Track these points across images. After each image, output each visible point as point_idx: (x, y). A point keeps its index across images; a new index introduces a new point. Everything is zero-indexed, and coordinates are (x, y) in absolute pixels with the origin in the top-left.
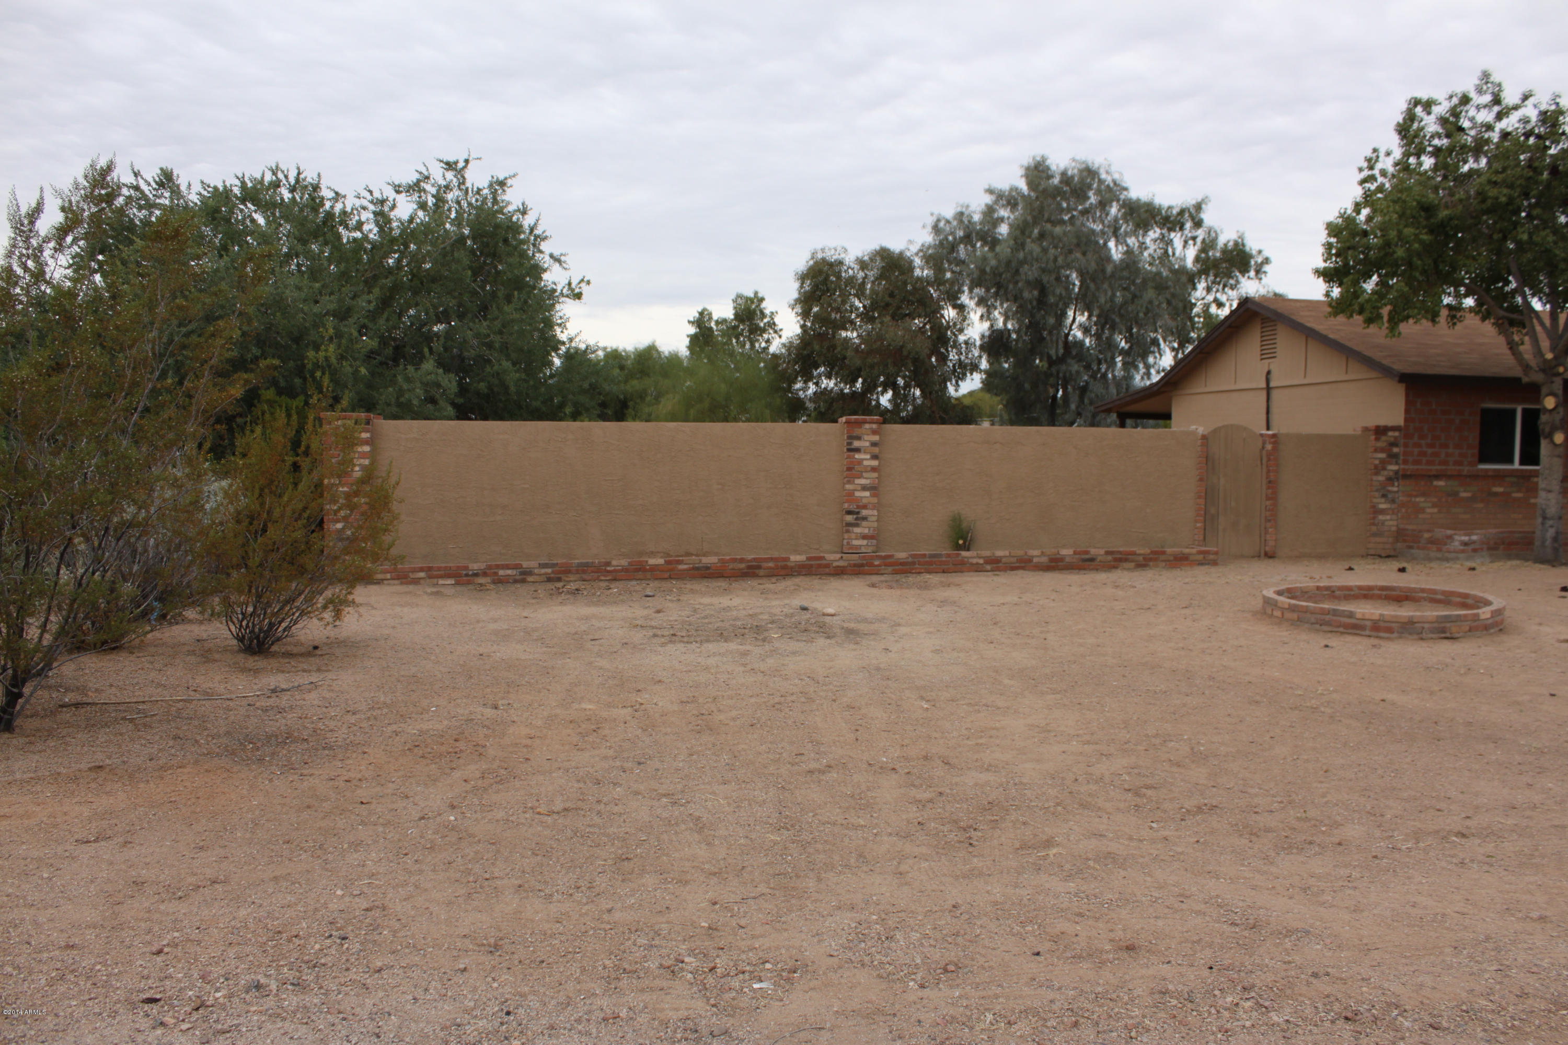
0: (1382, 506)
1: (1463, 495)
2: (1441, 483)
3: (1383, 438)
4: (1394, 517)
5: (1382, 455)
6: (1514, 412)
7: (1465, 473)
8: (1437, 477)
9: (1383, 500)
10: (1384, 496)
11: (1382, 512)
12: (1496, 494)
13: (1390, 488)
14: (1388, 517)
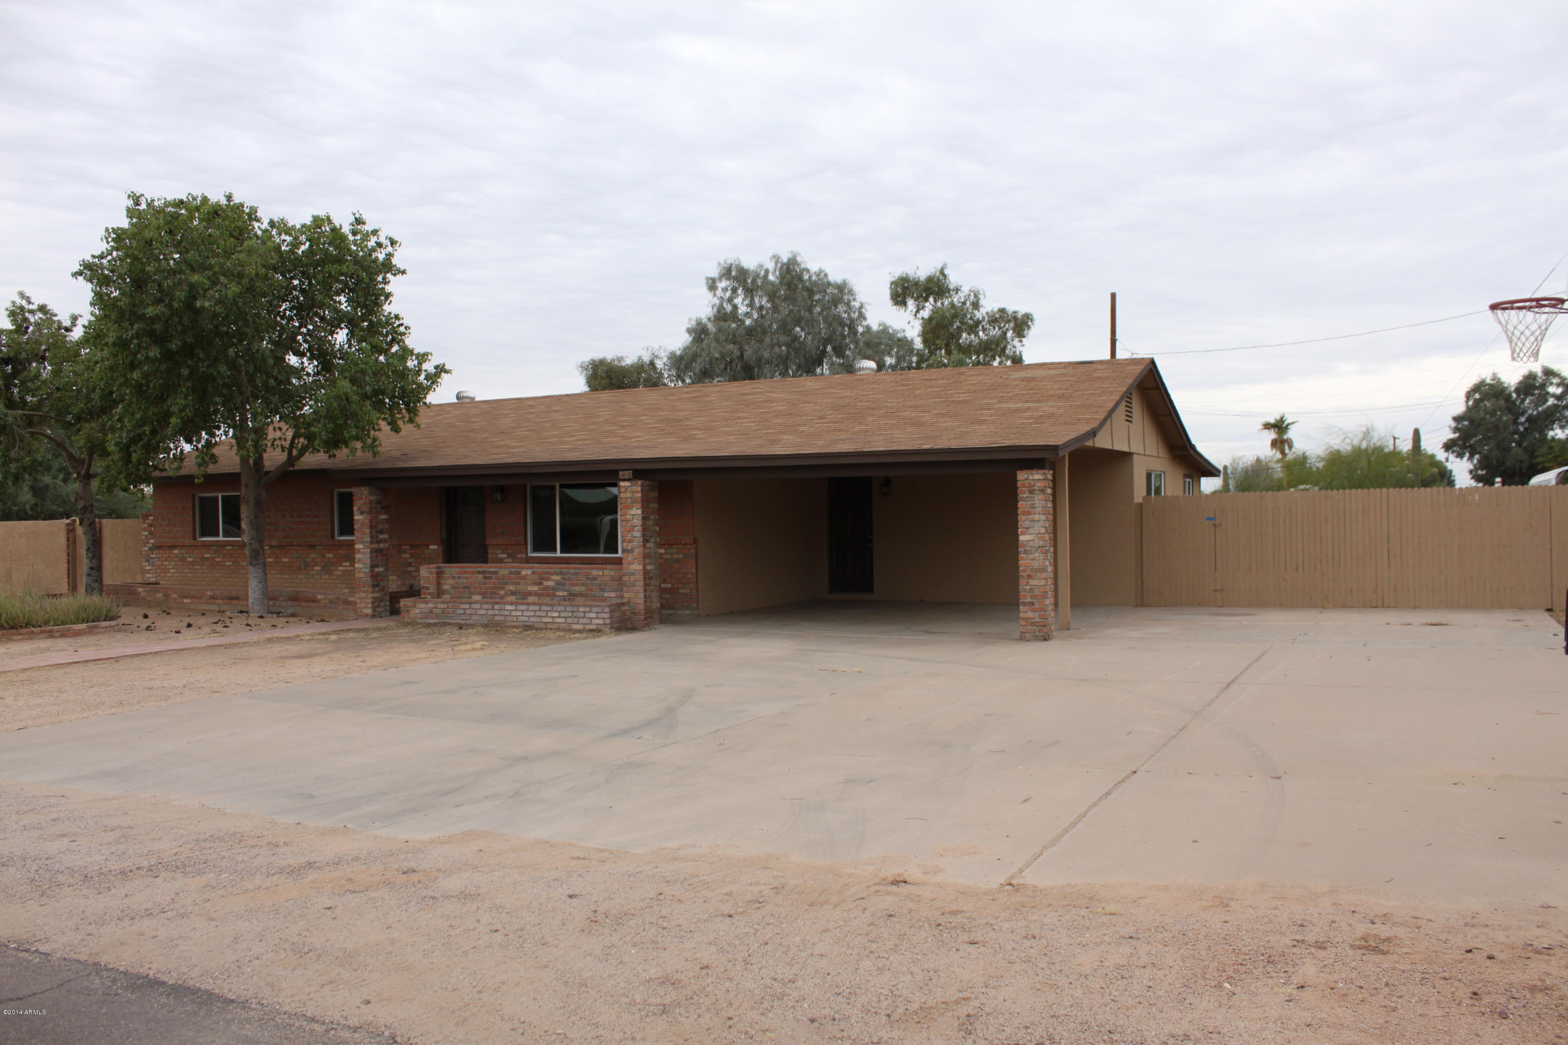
0: (148, 568)
1: (189, 559)
2: (176, 551)
3: (147, 521)
4: (154, 575)
5: (146, 533)
6: (217, 498)
7: (186, 544)
8: (174, 547)
9: (147, 564)
10: (148, 561)
11: (148, 572)
12: (207, 558)
13: (151, 556)
14: (150, 575)
